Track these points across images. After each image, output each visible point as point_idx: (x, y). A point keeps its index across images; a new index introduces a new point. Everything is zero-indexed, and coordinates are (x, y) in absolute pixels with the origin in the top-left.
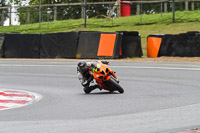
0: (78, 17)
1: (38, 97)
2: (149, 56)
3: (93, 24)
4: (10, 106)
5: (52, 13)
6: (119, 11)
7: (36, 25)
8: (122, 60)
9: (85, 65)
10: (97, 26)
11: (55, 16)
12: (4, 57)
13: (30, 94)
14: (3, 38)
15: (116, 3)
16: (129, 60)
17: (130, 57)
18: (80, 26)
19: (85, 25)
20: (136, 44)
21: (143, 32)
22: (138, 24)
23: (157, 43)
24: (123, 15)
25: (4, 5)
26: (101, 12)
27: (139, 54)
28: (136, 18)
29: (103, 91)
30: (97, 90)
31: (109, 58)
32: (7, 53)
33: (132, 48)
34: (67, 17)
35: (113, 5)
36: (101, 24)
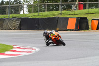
0: (57, 10)
1: (37, 50)
2: (92, 29)
3: (65, 13)
4: (23, 54)
5: (45, 8)
6: (78, 7)
7: (37, 14)
8: (79, 31)
9: (47, 33)
10: (67, 15)
11: (46, 9)
12: (20, 30)
13: (34, 48)
14: (20, 20)
15: (76, 3)
16: (82, 31)
17: (83, 30)
18: (58, 14)
19: (61, 14)
20: (86, 23)
21: (89, 18)
22: (87, 14)
23: (96, 23)
24: (79, 9)
25: (20, 4)
26: (69, 7)
27: (87, 28)
28: (86, 11)
29: (55, 44)
30: (52, 44)
31: (73, 30)
32: (22, 27)
33: (84, 25)
34: (52, 10)
35: (75, 4)
36: (69, 13)
